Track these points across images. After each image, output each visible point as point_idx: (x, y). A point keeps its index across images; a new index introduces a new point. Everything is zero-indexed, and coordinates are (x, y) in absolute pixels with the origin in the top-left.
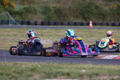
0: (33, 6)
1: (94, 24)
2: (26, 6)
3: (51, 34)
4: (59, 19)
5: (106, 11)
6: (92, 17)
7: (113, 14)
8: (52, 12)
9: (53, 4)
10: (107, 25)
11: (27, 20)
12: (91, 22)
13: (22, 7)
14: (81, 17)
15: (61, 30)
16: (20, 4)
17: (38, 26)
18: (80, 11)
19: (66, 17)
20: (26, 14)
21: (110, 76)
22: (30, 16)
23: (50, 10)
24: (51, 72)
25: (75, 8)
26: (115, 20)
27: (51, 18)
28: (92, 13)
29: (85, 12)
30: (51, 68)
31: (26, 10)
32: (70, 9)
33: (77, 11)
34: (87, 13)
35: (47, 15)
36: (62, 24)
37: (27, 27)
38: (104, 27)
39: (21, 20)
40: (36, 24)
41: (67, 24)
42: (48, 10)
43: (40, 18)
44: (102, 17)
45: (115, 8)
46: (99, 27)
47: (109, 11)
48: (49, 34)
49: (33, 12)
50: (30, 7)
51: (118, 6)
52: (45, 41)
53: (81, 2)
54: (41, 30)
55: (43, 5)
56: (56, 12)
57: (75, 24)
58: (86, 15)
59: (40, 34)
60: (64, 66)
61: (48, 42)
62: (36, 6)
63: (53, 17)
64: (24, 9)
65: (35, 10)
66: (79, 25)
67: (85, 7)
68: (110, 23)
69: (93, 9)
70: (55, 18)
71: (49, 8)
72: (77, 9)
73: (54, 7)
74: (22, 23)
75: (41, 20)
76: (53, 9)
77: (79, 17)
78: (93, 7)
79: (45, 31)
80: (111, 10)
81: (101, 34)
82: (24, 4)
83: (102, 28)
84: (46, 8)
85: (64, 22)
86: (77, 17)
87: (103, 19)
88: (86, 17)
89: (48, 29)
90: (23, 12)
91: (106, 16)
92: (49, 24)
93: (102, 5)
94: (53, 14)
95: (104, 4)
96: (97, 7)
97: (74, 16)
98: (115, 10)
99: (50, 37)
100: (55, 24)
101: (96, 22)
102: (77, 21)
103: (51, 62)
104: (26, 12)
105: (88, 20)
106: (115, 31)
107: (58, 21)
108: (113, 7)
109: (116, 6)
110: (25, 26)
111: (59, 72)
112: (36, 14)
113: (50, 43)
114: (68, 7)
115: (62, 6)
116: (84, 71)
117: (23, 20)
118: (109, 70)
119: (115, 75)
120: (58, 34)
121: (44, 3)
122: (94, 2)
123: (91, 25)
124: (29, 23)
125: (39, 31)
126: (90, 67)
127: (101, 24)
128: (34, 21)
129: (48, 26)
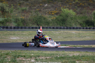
0: (9, 18)
1: (43, 28)
2: (6, 18)
3: (19, 34)
4: (24, 25)
5: (50, 21)
6: (42, 24)
7: (53, 22)
8: (20, 21)
9: (21, 17)
10: (50, 28)
11: (6, 26)
12: (41, 27)
13: (3, 19)
14: (36, 24)
15: (25, 32)
16: (2, 17)
17: (12, 29)
18: (35, 21)
19: (27, 24)
20: (6, 23)
21: (45, 57)
22: (8, 24)
23: (19, 21)
24: (16, 55)
25: (33, 19)
26: (54, 26)
27: (19, 25)
28: (42, 22)
29: (38, 21)
30: (16, 53)
31: (6, 20)
32: (30, 20)
33: (34, 21)
34: (39, 22)
35: (17, 23)
36: (25, 28)
37: (6, 30)
38: (48, 29)
39: (3, 26)
40: (11, 28)
41: (28, 28)
42: (17, 21)
43: (14, 25)
44: (47, 24)
45: (54, 19)
46: (45, 29)
47: (51, 21)
48: (18, 34)
49: (10, 21)
50: (8, 19)
51: (56, 18)
52: (15, 38)
53: (36, 16)
54: (14, 32)
55: (15, 18)
56: (22, 22)
57: (33, 28)
58: (38, 23)
59: (13, 34)
60: (23, 52)
61: (17, 38)
62: (11, 18)
63: (20, 24)
64: (5, 20)
65: (11, 21)
66: (35, 29)
67: (38, 19)
68: (51, 27)
69: (42, 20)
70: (21, 25)
71: (18, 20)
72: (34, 20)
73: (21, 19)
74: (3, 28)
75: (14, 26)
76: (20, 20)
77: (35, 24)
78: (43, 18)
79: (16, 32)
80: (52, 20)
81: (46, 33)
82: (4, 17)
83: (47, 30)
84: (17, 19)
85: (27, 27)
86: (34, 24)
87: (48, 25)
88: (38, 24)
89: (17, 31)
90: (4, 22)
91: (50, 23)
92: (18, 28)
93: (47, 17)
94: (20, 23)
95: (49, 16)
96: (45, 19)
97: (32, 24)
98: (54, 20)
99: (18, 36)
100: (22, 28)
101: (44, 26)
102: (34, 26)
103: (17, 50)
104: (6, 21)
105: (39, 25)
106: (54, 32)
107: (23, 26)
108: (53, 19)
109: (55, 18)
110: (5, 29)
111: (20, 55)
112: (11, 23)
113: (18, 39)
114: (28, 18)
115: (25, 18)
116: (33, 54)
117: (4, 26)
118: (45, 54)
119: (48, 57)
120: (23, 34)
121: (15, 17)
122: (43, 16)
123: (41, 28)
124: (7, 28)
125: (13, 32)
126: (36, 52)
127: (47, 28)
128: (10, 26)
129: (17, 29)
